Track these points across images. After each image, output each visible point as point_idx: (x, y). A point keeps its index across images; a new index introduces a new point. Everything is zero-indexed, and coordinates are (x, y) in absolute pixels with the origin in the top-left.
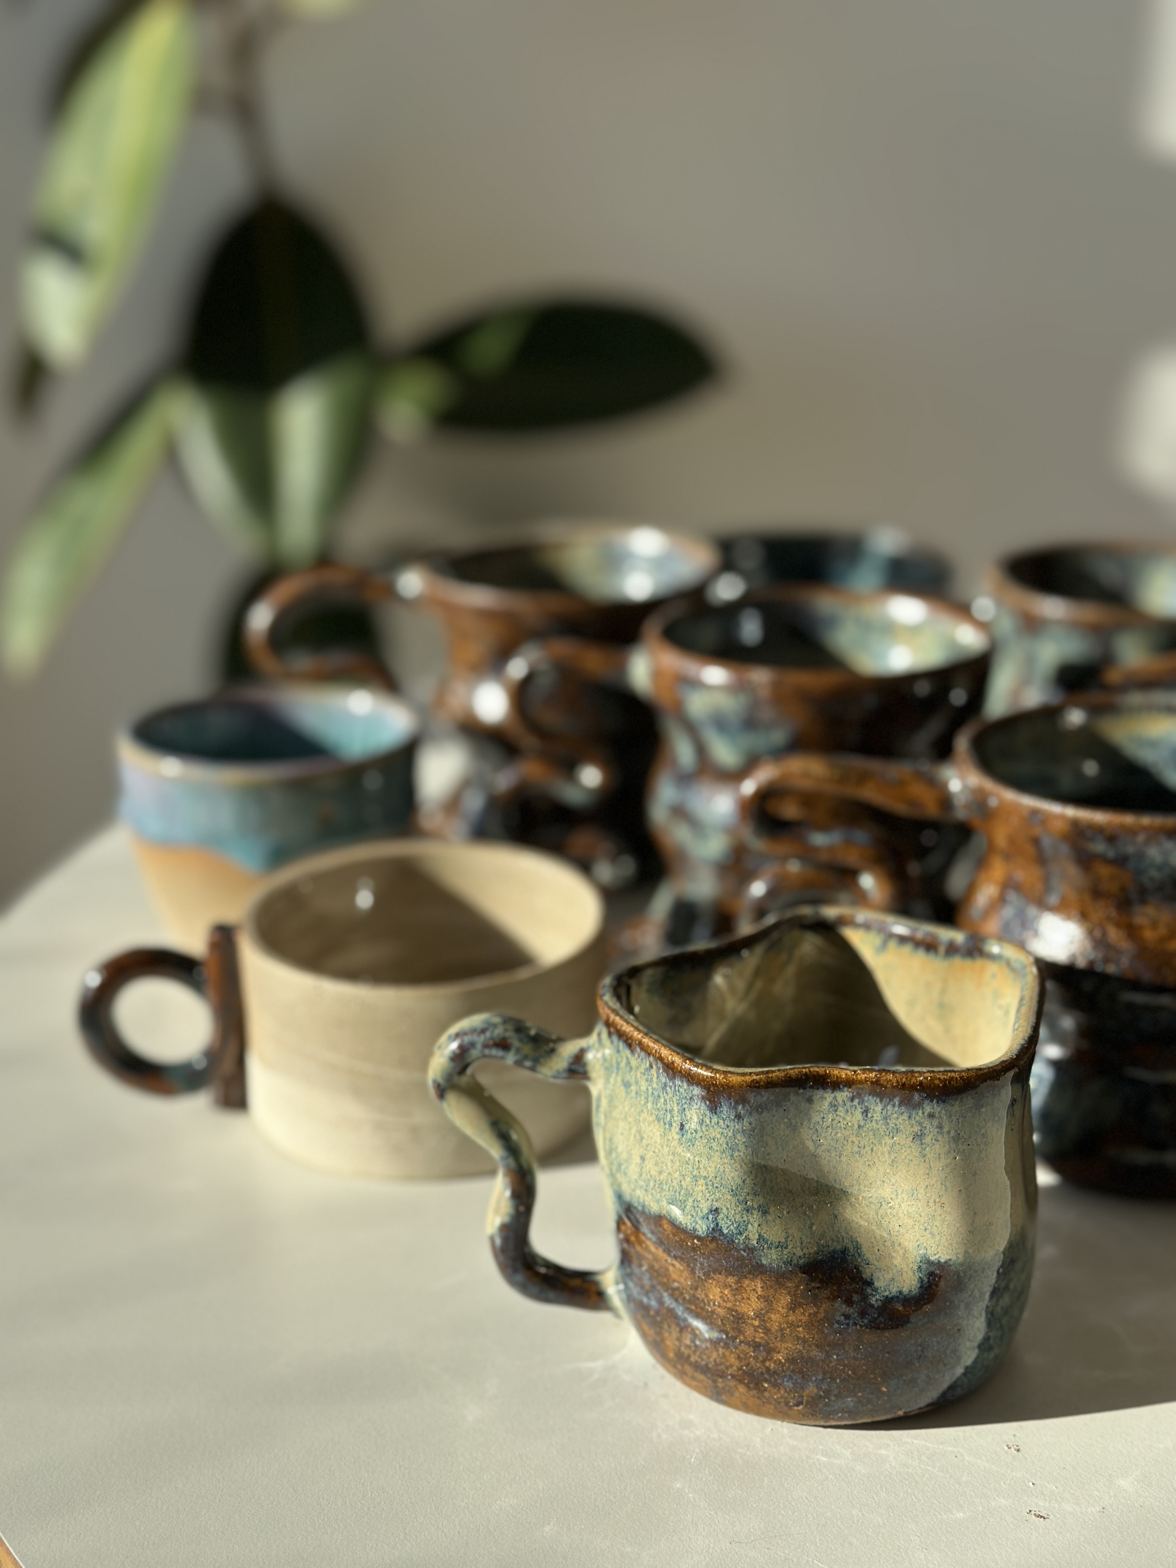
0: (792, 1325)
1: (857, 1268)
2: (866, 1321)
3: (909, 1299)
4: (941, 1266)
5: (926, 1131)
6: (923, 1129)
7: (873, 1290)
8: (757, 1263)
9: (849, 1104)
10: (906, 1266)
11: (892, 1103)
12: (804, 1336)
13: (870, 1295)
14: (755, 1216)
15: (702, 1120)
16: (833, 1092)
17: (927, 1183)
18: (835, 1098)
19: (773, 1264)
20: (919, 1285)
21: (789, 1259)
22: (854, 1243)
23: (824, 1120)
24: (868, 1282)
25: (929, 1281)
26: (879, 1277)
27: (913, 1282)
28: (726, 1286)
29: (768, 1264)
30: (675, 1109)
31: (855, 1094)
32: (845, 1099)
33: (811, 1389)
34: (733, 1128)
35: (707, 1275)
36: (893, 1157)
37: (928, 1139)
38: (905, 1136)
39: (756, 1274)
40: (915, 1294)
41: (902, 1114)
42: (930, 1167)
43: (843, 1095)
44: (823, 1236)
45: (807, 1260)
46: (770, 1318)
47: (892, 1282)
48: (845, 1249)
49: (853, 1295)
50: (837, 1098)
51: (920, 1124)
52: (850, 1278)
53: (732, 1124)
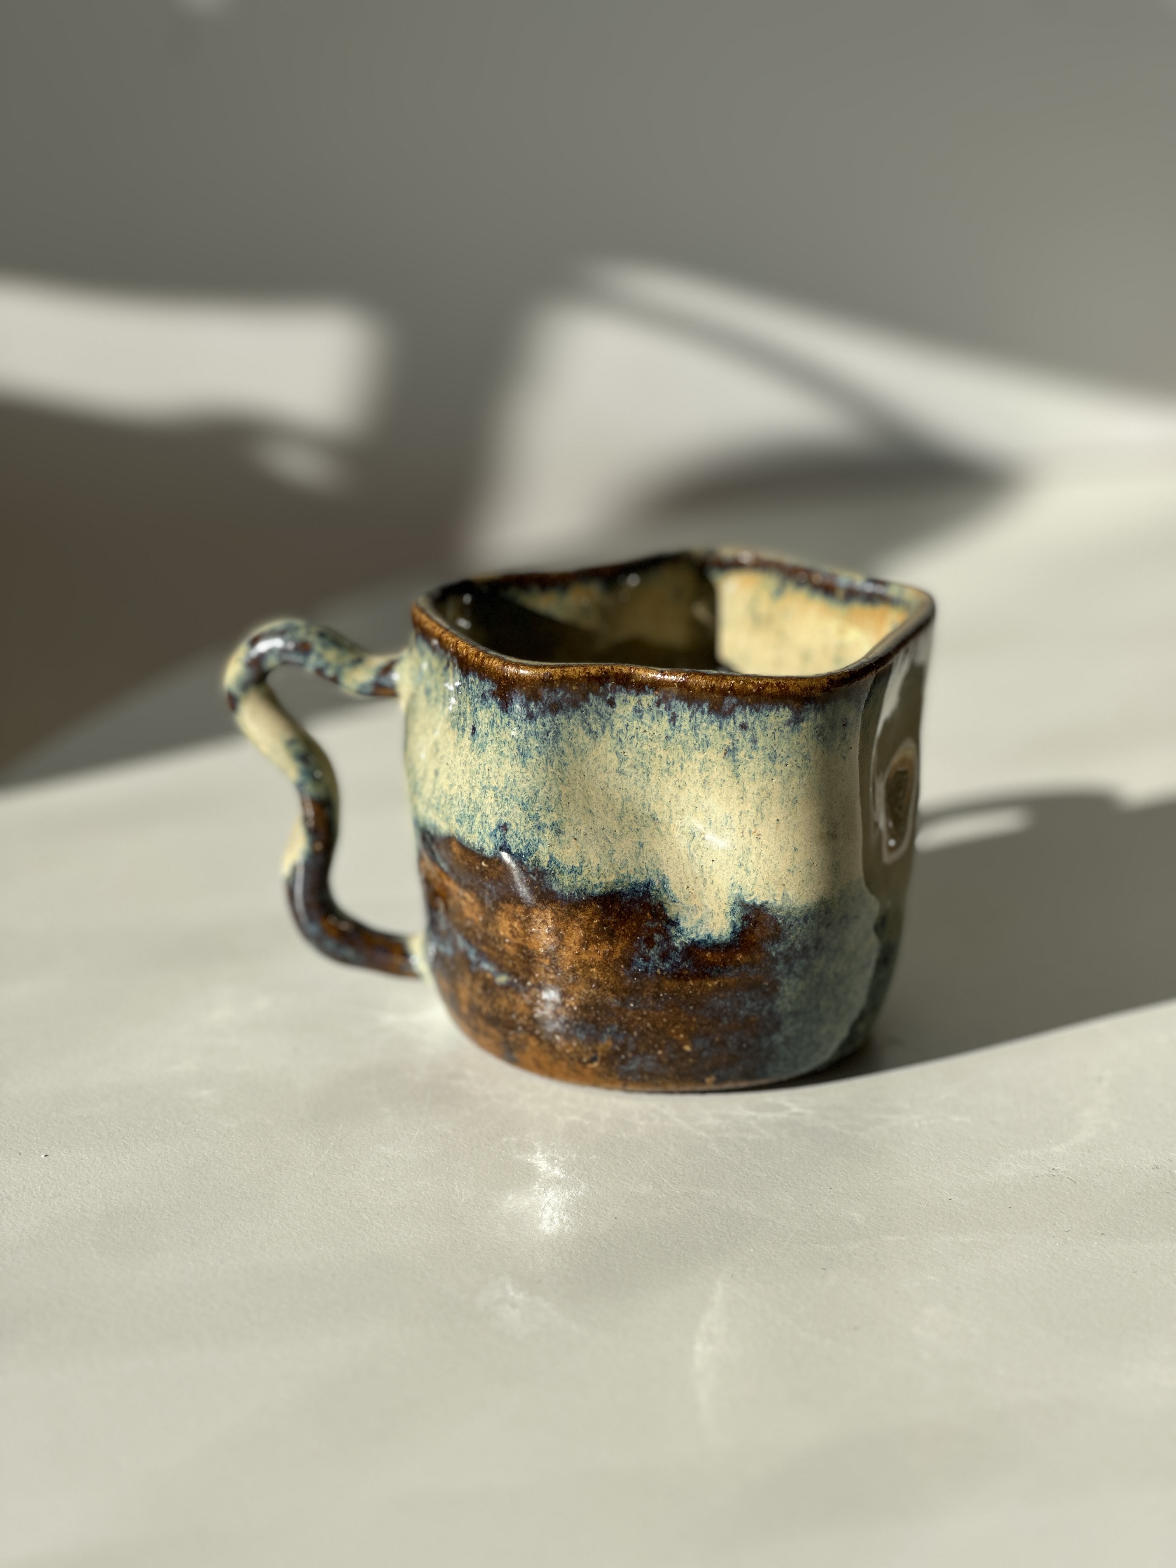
0: (585, 965)
1: (661, 904)
2: (667, 965)
3: (719, 944)
4: (756, 909)
5: (739, 745)
6: (735, 742)
7: (678, 932)
8: (547, 889)
9: (655, 709)
10: (717, 908)
11: (700, 710)
12: (598, 979)
13: (675, 936)
14: (547, 835)
15: (493, 721)
16: (637, 694)
17: (740, 809)
18: (639, 701)
19: (565, 892)
20: (731, 930)
21: (583, 888)
22: (660, 877)
23: (628, 728)
24: (673, 922)
25: (742, 927)
26: (685, 917)
27: (724, 926)
28: (515, 918)
29: (559, 891)
30: (468, 710)
31: (661, 697)
32: (651, 704)
33: (606, 1043)
34: (524, 729)
35: (496, 905)
36: (704, 777)
37: (741, 755)
38: (716, 751)
39: (546, 903)
40: (726, 940)
41: (712, 722)
42: (745, 789)
43: (648, 699)
44: (624, 865)
45: (604, 890)
46: (561, 956)
47: (700, 924)
48: (649, 883)
49: (655, 934)
50: (642, 702)
51: (732, 736)
52: (652, 914)
53: (523, 725)
